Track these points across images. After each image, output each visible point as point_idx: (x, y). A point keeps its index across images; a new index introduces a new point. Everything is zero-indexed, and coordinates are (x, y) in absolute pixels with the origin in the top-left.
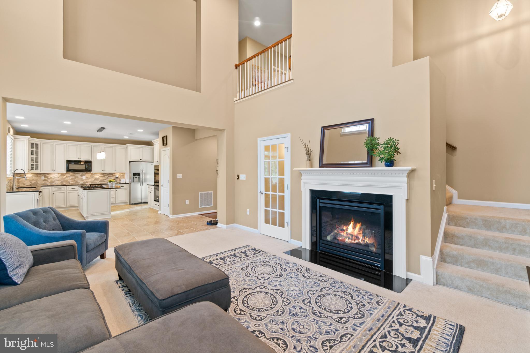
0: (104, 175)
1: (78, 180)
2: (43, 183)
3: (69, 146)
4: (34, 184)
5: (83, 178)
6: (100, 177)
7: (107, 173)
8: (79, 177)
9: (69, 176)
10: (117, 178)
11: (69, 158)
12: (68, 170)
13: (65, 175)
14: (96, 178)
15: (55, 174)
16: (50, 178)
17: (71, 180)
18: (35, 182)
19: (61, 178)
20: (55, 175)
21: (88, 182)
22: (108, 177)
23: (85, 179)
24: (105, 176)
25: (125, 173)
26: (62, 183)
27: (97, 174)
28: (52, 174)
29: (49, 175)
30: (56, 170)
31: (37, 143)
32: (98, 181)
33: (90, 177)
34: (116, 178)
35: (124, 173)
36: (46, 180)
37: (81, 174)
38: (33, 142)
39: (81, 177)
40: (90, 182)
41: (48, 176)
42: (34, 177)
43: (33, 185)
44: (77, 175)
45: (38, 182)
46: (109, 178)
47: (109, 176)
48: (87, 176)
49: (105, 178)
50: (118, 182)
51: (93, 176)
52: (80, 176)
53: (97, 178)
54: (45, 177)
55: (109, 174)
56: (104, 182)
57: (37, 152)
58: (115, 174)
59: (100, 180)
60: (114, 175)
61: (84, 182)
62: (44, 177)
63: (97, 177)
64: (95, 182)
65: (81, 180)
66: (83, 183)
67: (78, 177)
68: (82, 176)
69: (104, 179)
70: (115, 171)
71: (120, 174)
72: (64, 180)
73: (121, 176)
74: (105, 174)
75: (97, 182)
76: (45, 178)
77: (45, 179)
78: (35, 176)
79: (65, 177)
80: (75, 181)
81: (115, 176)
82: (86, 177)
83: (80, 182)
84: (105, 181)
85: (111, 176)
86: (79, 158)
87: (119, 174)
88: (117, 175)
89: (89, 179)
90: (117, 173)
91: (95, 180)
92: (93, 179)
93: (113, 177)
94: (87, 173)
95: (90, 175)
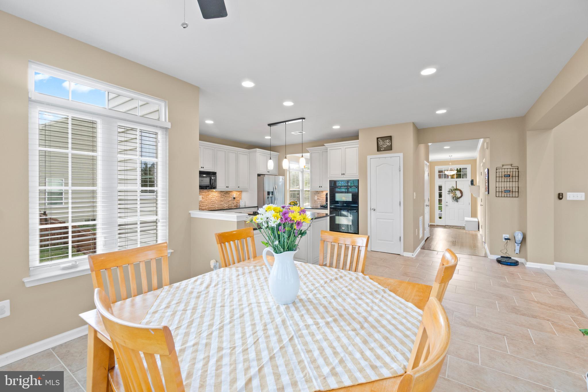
6: (217, 198)
7: (224, 191)
10: (234, 198)
14: (213, 199)
21: (204, 206)
23: (201, 201)
24: (222, 196)
25: (242, 191)
27: (214, 193)
32: (214, 203)
34: (233, 199)
35: (240, 191)
46: (226, 198)
47: (226, 196)
49: (222, 199)
50: (235, 204)
51: (210, 196)
53: (214, 199)
56: (221, 205)
59: (217, 202)
60: (231, 193)
63: (214, 197)
64: (212, 205)
69: (221, 201)
71: (237, 192)
73: (238, 196)
74: (222, 193)
75: (214, 205)
81: (232, 195)
82: (202, 198)
84: (222, 203)
85: (228, 195)
87: (235, 192)
88: (235, 194)
89: (206, 201)
90: (233, 192)
91: (212, 203)
92: (210, 200)
93: (230, 197)
94: (203, 191)
95: (206, 195)
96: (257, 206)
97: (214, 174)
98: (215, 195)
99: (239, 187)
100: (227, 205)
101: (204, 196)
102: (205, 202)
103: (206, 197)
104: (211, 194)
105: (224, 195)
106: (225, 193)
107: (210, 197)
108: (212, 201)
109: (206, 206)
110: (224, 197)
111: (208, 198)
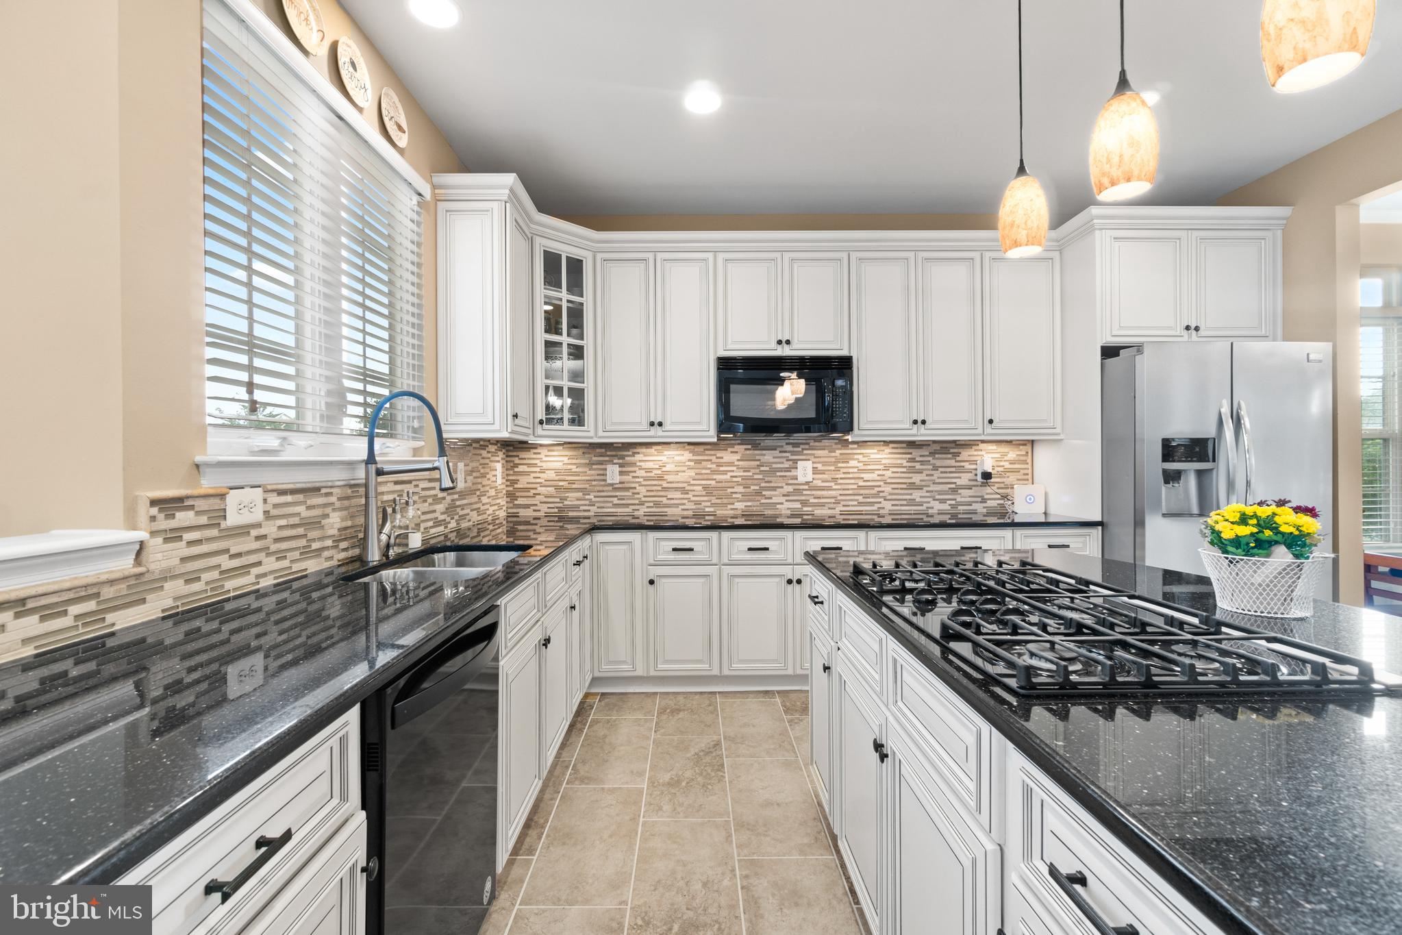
0: (912, 460)
1: (774, 489)
2: (616, 501)
3: (729, 265)
4: (578, 506)
5: (801, 479)
6: (888, 473)
8: (781, 470)
9: (731, 464)
10: (987, 476)
11: (729, 347)
12: (727, 422)
13: (713, 458)
14: (866, 476)
15: (666, 453)
16: (642, 473)
17: (740, 489)
18: (580, 495)
19: (692, 473)
20: (664, 458)
21: (822, 505)
22: (935, 468)
23: (807, 483)
24: (918, 466)
25: (1033, 442)
26: (697, 503)
27: (873, 453)
28: (652, 450)
29: (638, 457)
30: (667, 426)
31: (576, 253)
32: (876, 495)
33: (838, 470)
34: (979, 478)
35: (1022, 444)
36: (628, 489)
37: (790, 448)
38: (555, 247)
39: (788, 470)
40: (838, 502)
41: (633, 464)
42: (574, 468)
43: (570, 514)
44: (768, 456)
45: (591, 497)
46: (937, 474)
47: (938, 463)
48: (819, 466)
49: (916, 479)
50: (991, 503)
51: (853, 463)
52: (787, 465)
53: (874, 476)
54: (621, 466)
55: (937, 447)
56: (912, 502)
57: (576, 315)
58: (972, 452)
59: (888, 489)
60: (965, 454)
61: (804, 503)
62: (617, 469)
63: (872, 471)
64: (860, 504)
65: (790, 489)
66: (798, 505)
67: (773, 471)
68: (795, 461)
69: (913, 486)
70: (989, 429)
71: (1004, 449)
72: (705, 488)
73: (1007, 465)
74: (916, 453)
75: (872, 504)
76: (621, 473)
77: (626, 478)
78: (578, 465)
79: (714, 472)
80: (758, 493)
81: (973, 462)
82: (816, 471)
83: (783, 499)
84: (916, 495)
85: (952, 462)
86: (780, 342)
87: (993, 447)
88: (988, 459)
89: (832, 484)
90: (982, 446)
91: (862, 492)
92: (853, 481)
93: (961, 470)
94: (817, 444)
95: (833, 460)
96: (1099, 519)
97: (843, 365)
98: (878, 462)
99: (991, 422)
100: (946, 507)
101: (824, 463)
102: (829, 488)
103: (833, 468)
104: (856, 457)
105: (930, 459)
106: (932, 454)
107: (856, 470)
108: (861, 483)
109: (832, 506)
110: (931, 467)
111: (845, 470)
